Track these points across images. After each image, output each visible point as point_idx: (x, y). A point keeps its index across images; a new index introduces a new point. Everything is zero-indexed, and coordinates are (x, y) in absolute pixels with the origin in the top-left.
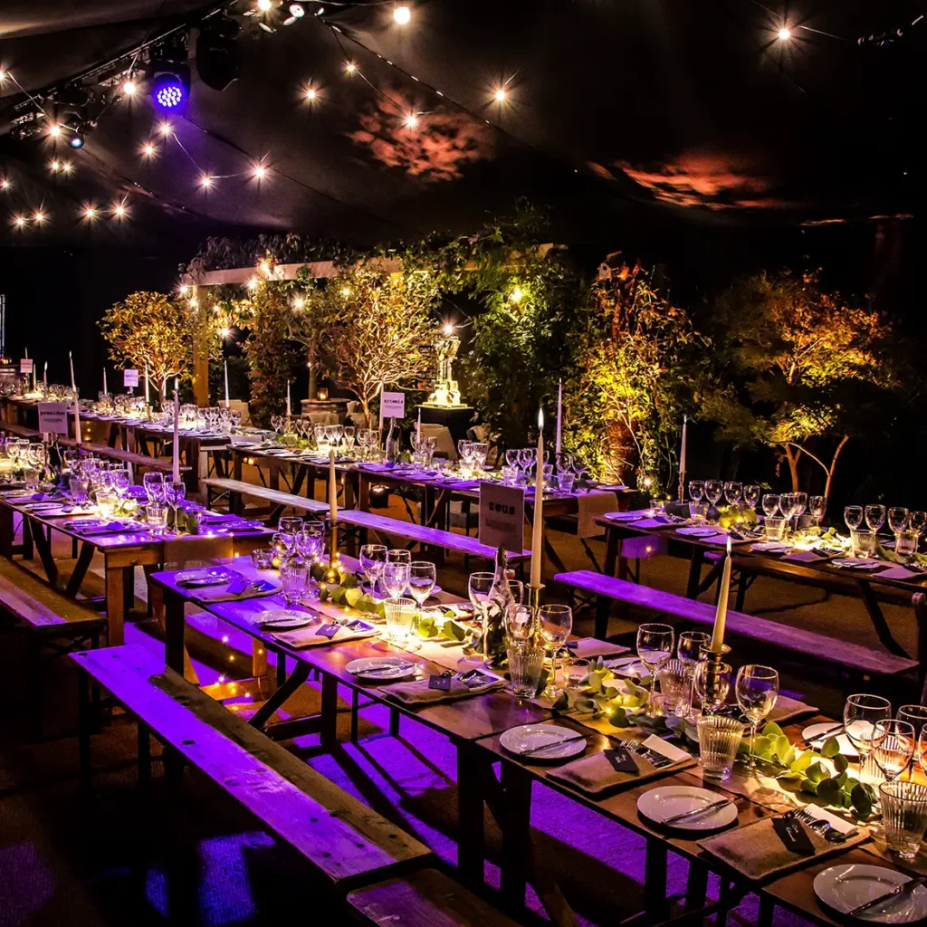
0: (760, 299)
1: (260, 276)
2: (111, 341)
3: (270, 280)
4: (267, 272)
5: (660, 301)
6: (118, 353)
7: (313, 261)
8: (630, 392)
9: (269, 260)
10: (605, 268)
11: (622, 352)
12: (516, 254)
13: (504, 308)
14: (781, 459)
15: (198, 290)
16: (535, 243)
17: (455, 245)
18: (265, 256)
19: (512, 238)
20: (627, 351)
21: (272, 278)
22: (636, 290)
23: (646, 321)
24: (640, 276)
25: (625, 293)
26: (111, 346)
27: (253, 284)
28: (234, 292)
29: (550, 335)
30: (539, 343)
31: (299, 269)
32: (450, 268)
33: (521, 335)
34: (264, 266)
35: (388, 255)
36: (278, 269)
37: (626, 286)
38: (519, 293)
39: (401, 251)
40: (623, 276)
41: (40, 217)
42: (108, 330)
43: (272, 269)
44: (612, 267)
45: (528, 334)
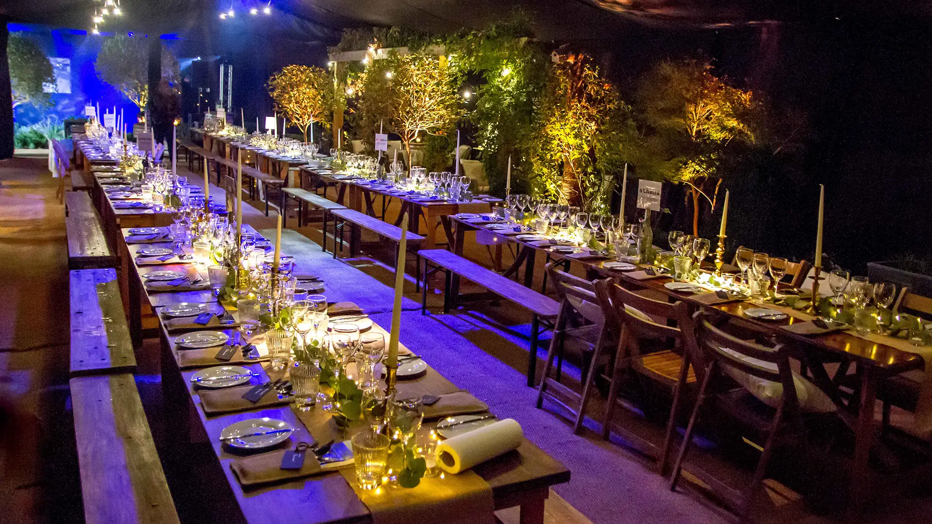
0: (667, 79)
1: (370, 55)
2: (275, 98)
3: (375, 59)
4: (374, 54)
5: (601, 79)
6: (280, 106)
7: (399, 46)
8: (572, 141)
9: (376, 45)
10: (555, 55)
11: (570, 114)
12: (506, 45)
13: (497, 81)
14: (688, 194)
15: (338, 65)
16: (517, 37)
17: (470, 37)
18: (373, 43)
19: (503, 32)
20: (575, 113)
21: (376, 58)
22: (582, 71)
23: (592, 93)
24: (585, 61)
25: (574, 73)
26: (274, 101)
27: (366, 61)
28: (356, 67)
29: (525, 100)
30: (516, 106)
31: (389, 52)
32: (470, 53)
33: (505, 100)
34: (371, 49)
35: (437, 43)
36: (380, 51)
37: (575, 68)
38: (507, 71)
39: (444, 40)
40: (571, 60)
41: (267, 11)
42: (273, 90)
43: (376, 50)
44: (559, 54)
45: (511, 99)
